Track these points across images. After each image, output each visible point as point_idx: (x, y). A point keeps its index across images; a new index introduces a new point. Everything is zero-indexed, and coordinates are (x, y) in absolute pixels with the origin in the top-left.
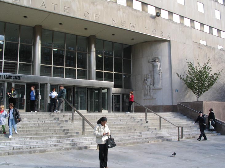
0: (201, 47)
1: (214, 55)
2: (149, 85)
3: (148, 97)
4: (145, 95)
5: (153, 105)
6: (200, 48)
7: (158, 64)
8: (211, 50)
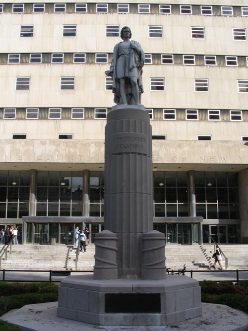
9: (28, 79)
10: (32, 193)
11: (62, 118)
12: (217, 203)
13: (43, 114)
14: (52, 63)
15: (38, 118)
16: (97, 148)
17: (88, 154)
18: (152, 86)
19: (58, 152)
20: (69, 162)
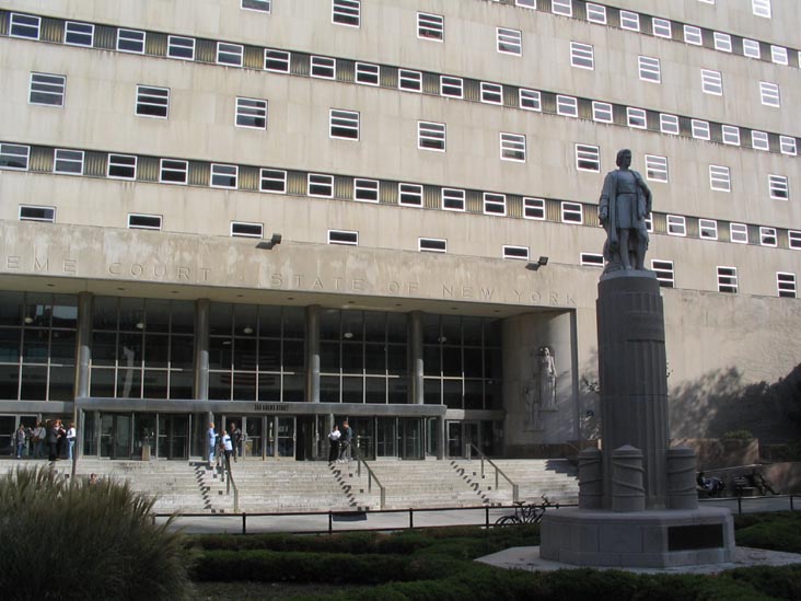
0: (689, 298)
1: (733, 313)
2: (531, 402)
3: (530, 428)
4: (526, 423)
5: (539, 443)
6: (685, 300)
7: (549, 359)
8: (724, 301)
9: (61, 81)
10: (82, 344)
11: (138, 178)
12: (463, 378)
13: (96, 166)
14: (117, 49)
15: (81, 174)
16: (242, 257)
17: (222, 268)
18: (333, 128)
19: (158, 258)
20: (181, 282)
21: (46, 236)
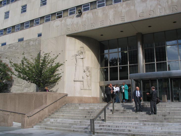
19: (160, 5)
20: (174, 13)
21: (112, 10)
